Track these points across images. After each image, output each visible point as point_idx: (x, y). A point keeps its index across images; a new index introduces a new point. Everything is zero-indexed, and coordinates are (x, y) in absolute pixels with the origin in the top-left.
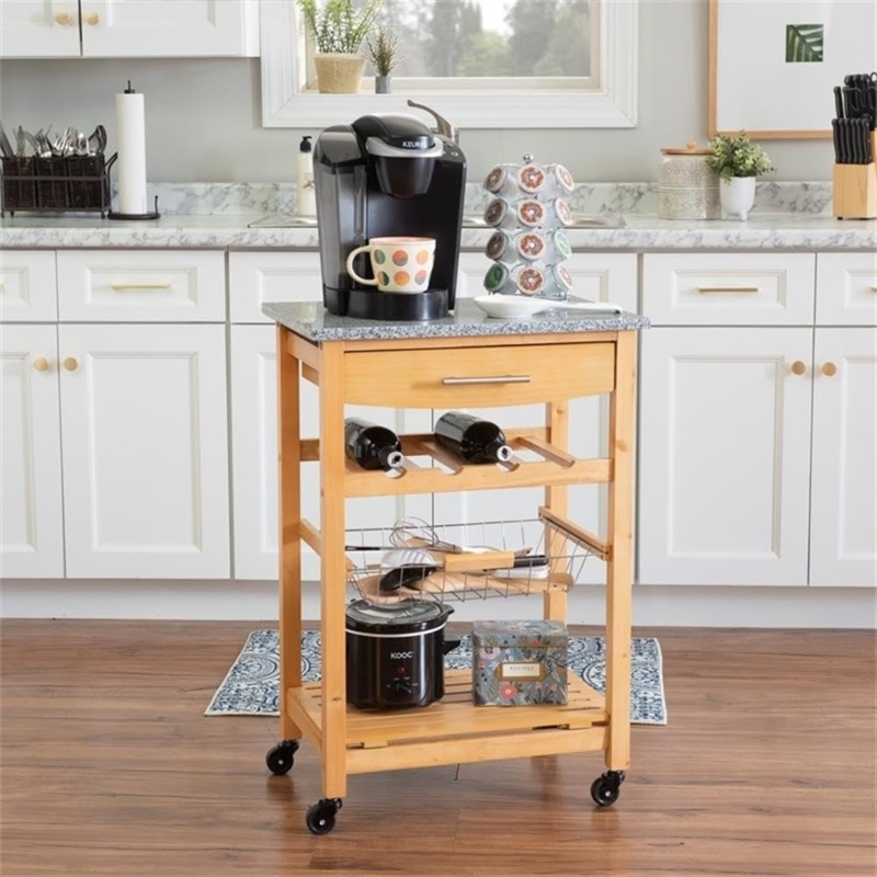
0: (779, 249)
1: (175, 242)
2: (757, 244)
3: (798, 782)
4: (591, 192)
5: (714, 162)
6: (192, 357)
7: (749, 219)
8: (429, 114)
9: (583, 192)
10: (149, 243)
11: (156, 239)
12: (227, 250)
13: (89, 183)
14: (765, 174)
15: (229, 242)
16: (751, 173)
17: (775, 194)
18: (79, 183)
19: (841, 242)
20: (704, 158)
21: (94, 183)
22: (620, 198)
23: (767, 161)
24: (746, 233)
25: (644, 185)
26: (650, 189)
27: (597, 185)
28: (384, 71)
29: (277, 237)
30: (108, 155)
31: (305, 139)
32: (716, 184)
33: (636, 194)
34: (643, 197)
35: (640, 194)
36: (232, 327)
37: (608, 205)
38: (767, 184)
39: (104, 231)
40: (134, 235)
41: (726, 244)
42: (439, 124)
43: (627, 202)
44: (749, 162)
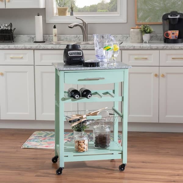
1: (23, 48)
4: (117, 37)
5: (142, 30)
7: (148, 43)
8: (81, 20)
9: (115, 37)
10: (18, 48)
11: (19, 47)
12: (34, 50)
13: (8, 35)
14: (152, 33)
15: (35, 48)
16: (149, 33)
17: (157, 37)
18: (6, 35)
20: (139, 29)
21: (9, 35)
22: (123, 38)
23: (152, 30)
25: (128, 35)
26: (129, 36)
27: (118, 35)
28: (72, 11)
29: (45, 47)
30: (13, 29)
31: (55, 25)
32: (142, 35)
33: (126, 37)
34: (128, 38)
35: (127, 37)
36: (35, 66)
37: (120, 39)
38: (155, 35)
39: (9, 45)
40: (15, 46)
41: (140, 48)
42: (83, 22)
43: (125, 39)
44: (148, 30)
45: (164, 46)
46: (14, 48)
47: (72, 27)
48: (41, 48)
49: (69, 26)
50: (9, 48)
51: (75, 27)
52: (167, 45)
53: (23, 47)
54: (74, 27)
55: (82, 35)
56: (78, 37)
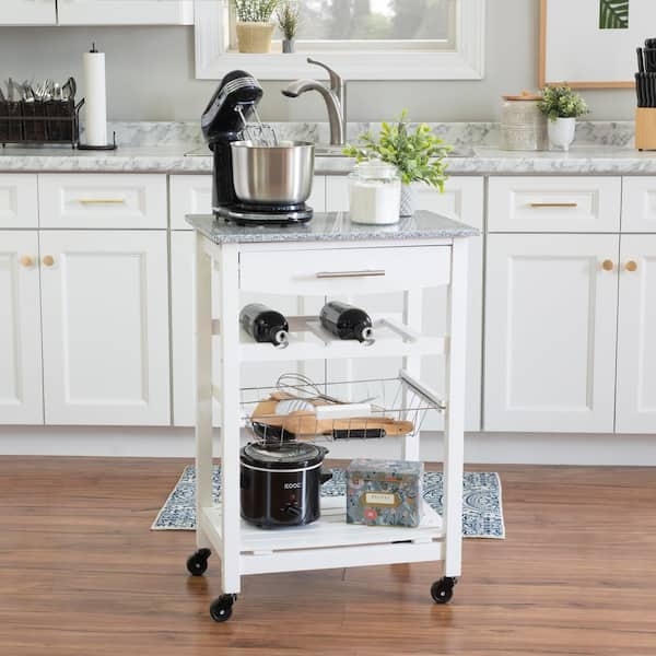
0: (593, 173)
1: (128, 168)
2: (576, 169)
3: (605, 584)
4: (448, 129)
5: (543, 106)
6: (142, 256)
7: (570, 150)
8: (324, 69)
9: (442, 129)
10: (108, 168)
11: (114, 165)
12: (169, 174)
13: (62, 121)
14: (582, 116)
15: (170, 167)
16: (572, 114)
17: (590, 131)
18: (55, 121)
19: (642, 168)
20: (535, 103)
21: (67, 122)
22: (470, 134)
23: (584, 105)
24: (568, 161)
25: (489, 124)
26: (493, 127)
27: (453, 124)
28: (289, 35)
30: (77, 100)
32: (545, 123)
33: (483, 131)
34: (488, 135)
35: (486, 131)
36: (172, 232)
37: (462, 139)
38: (585, 123)
39: (75, 158)
40: (97, 162)
41: (552, 170)
42: (332, 77)
43: (476, 137)
44: (570, 106)
45: (640, 163)
46: (96, 168)
47: (296, 92)
48: (193, 168)
49: (285, 90)
50: (76, 168)
51: (304, 94)
52: (648, 159)
53: (126, 163)
54: (301, 91)
55: (328, 124)
56: (310, 129)
